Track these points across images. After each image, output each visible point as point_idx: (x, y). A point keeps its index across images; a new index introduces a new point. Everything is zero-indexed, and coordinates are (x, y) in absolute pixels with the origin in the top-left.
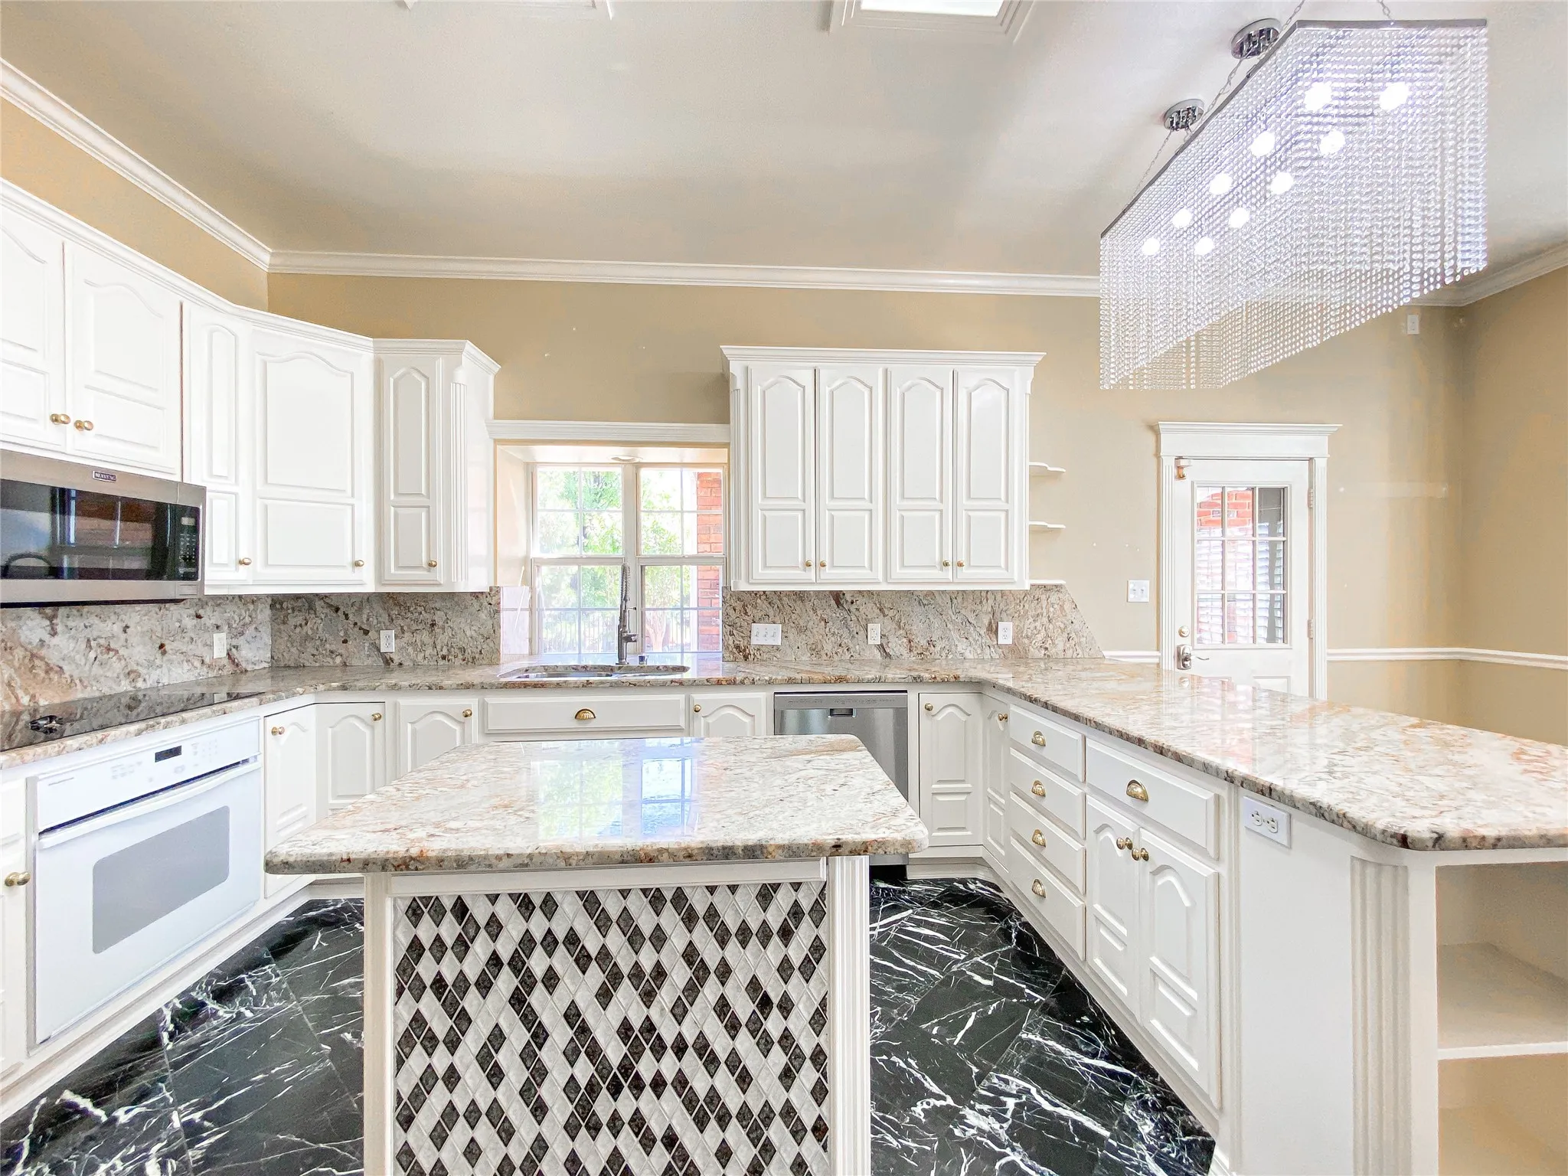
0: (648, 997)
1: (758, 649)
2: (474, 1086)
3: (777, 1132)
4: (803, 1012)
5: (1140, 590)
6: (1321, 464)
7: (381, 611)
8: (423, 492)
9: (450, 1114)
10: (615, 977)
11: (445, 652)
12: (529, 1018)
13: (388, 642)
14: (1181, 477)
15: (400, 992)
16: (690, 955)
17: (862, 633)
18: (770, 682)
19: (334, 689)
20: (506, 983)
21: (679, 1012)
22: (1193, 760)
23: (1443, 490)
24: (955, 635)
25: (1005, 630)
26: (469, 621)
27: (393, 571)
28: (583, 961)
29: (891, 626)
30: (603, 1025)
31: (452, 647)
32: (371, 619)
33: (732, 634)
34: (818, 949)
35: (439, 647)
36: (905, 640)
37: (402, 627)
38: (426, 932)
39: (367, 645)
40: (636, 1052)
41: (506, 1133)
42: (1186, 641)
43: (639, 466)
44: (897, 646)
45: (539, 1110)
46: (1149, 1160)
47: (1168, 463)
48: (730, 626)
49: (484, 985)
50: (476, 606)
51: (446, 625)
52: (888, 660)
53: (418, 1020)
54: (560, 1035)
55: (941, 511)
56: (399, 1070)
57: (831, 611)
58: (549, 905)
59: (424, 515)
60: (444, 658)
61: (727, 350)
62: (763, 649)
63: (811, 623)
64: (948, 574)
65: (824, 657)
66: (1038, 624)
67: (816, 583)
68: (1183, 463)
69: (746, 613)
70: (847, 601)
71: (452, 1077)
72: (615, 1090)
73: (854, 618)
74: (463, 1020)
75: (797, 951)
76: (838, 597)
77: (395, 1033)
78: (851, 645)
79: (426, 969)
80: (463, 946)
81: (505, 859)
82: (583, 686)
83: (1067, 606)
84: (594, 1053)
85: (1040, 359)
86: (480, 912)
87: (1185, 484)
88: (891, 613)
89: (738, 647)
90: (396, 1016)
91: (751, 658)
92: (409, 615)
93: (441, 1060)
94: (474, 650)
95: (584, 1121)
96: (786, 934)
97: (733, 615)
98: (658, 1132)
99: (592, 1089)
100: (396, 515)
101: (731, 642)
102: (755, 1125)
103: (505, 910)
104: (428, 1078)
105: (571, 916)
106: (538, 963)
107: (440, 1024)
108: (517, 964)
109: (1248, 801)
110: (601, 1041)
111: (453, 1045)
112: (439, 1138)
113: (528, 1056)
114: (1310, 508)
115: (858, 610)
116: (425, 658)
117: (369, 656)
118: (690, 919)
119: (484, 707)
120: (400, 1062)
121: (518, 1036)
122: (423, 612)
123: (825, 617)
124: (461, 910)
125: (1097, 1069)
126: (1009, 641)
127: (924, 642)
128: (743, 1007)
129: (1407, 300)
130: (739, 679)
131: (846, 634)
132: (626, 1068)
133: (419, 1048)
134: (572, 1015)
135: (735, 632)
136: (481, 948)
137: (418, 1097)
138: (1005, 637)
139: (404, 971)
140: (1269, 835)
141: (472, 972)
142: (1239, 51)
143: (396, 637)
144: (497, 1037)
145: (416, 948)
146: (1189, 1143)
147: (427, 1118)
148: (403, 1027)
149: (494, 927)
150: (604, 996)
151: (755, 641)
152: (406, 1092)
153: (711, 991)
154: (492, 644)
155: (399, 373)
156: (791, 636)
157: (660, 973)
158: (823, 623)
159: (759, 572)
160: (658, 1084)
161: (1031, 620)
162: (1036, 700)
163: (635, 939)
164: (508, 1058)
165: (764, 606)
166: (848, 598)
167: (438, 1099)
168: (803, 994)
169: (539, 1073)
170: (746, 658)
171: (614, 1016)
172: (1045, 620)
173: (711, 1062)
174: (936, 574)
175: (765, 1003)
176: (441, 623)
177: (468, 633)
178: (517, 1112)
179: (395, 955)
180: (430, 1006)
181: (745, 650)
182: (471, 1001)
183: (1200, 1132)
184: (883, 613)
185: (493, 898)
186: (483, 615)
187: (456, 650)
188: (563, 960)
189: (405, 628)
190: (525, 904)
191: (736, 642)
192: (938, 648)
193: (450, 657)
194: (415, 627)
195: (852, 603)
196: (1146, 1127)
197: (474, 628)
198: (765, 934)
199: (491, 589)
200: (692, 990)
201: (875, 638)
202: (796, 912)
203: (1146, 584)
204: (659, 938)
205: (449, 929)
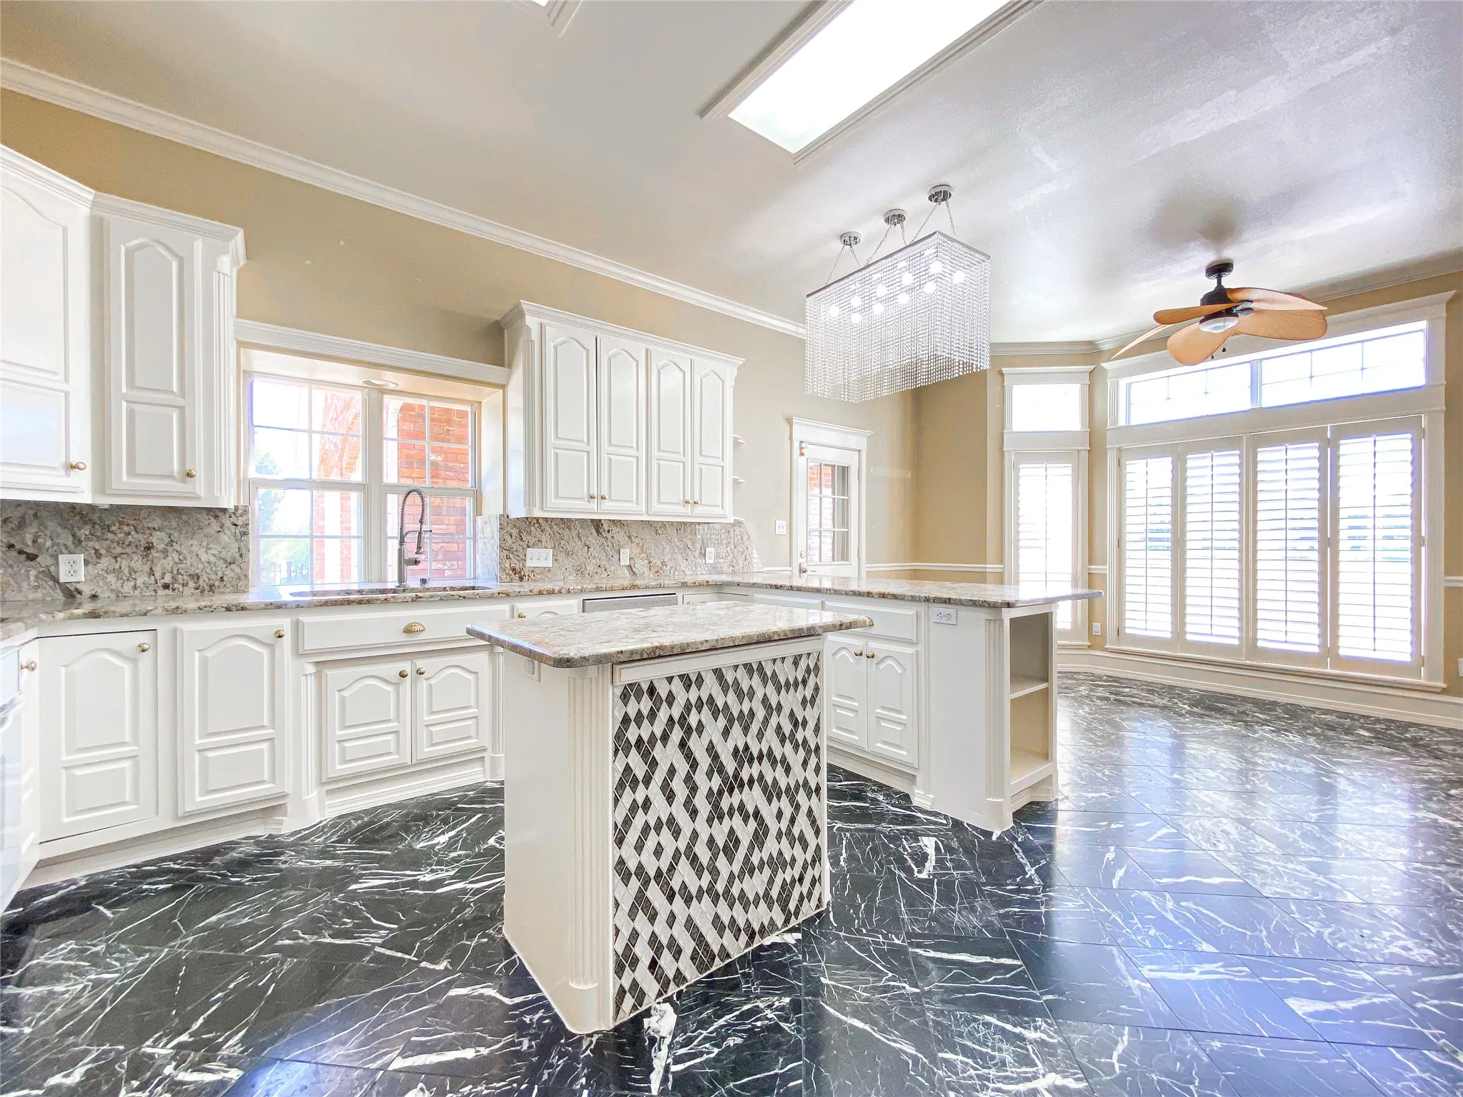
0: (746, 730)
1: (533, 571)
2: (660, 808)
3: (801, 797)
4: (811, 725)
5: (781, 527)
6: (864, 454)
7: (59, 530)
8: (175, 389)
9: (646, 829)
10: (731, 721)
11: (168, 579)
12: (689, 756)
13: (73, 569)
14: (802, 454)
15: (616, 752)
16: (765, 700)
17: (616, 556)
18: (582, 591)
19: (78, 617)
20: (677, 734)
21: (760, 735)
22: (905, 596)
23: (909, 475)
24: (680, 557)
25: (710, 553)
26: (204, 544)
27: (125, 478)
28: (715, 713)
29: (636, 551)
30: (725, 751)
31: (179, 573)
32: (39, 540)
33: (508, 557)
34: (817, 689)
35: (158, 575)
36: (646, 561)
37: (97, 551)
38: (632, 709)
39: (33, 573)
40: (741, 765)
41: (676, 833)
42: (804, 560)
43: (383, 391)
44: (641, 566)
45: (694, 813)
46: (890, 807)
47: (796, 444)
48: (506, 550)
49: (665, 738)
50: (215, 526)
51: (170, 549)
52: (634, 577)
53: (628, 769)
54: (704, 762)
55: (684, 463)
56: (615, 807)
57: (593, 539)
58: (700, 680)
59: (175, 416)
60: (166, 587)
61: (525, 305)
62: (537, 570)
63: (576, 548)
64: (688, 509)
65: (587, 575)
66: (729, 549)
67: (597, 513)
68: (804, 445)
69: (521, 539)
70: (604, 530)
71: (647, 804)
72: (731, 791)
73: (610, 544)
74: (653, 764)
75: (808, 693)
76: (597, 524)
77: (613, 783)
78: (608, 566)
79: (632, 735)
80: (653, 715)
81: (705, 643)
82: (412, 601)
83: (745, 537)
84: (721, 770)
85: (741, 363)
86: (663, 691)
87: (803, 459)
88: (636, 541)
89: (514, 570)
90: (614, 770)
91: (526, 579)
92: (110, 536)
93: (640, 797)
94: (213, 577)
95: (717, 814)
96: (804, 682)
97: (510, 541)
98: (751, 811)
99: (720, 792)
100: (131, 414)
101: (507, 565)
102: (791, 793)
103: (677, 687)
104: (634, 808)
105: (711, 686)
106: (693, 720)
107: (640, 770)
108: (683, 719)
109: (937, 609)
110: (725, 763)
111: (647, 781)
112: (639, 847)
113: (689, 780)
114: (859, 480)
115: (612, 537)
116: (135, 587)
117: (36, 588)
118: (764, 681)
119: (297, 626)
120: (616, 801)
121: (683, 768)
122: (133, 533)
123: (588, 543)
124: (652, 690)
125: (846, 785)
126: (712, 561)
127: (659, 563)
128: (787, 728)
129: (957, 375)
130: (557, 589)
131: (603, 557)
132: (736, 776)
133: (628, 788)
134: (711, 749)
135: (511, 556)
136: (663, 715)
137: (627, 822)
138: (710, 558)
139: (619, 737)
140: (947, 622)
141: (658, 730)
142: (887, 220)
143: (86, 563)
144: (672, 771)
145: (626, 720)
146: (900, 797)
147: (632, 836)
148: (618, 776)
149: (671, 699)
150: (726, 733)
151: (529, 564)
152: (620, 821)
153: (774, 721)
154: (238, 570)
155: (136, 242)
156: (560, 559)
157: (752, 713)
158: (586, 548)
159: (552, 501)
160: (751, 781)
161: (725, 546)
162: (781, 586)
163: (740, 695)
164: (678, 785)
165: (537, 533)
166: (606, 527)
167: (639, 820)
168: (810, 714)
169: (694, 789)
170: (521, 579)
171: (730, 746)
172: (732, 547)
173: (774, 763)
174: (679, 509)
175: (796, 724)
176: (162, 546)
177: (204, 558)
178: (683, 818)
179: (613, 729)
180: (635, 760)
181: (520, 572)
182: (658, 752)
183: (900, 792)
184: (631, 540)
185: (670, 679)
186: (225, 538)
187: (185, 577)
188: (706, 715)
189: (103, 551)
190: (686, 681)
191: (513, 565)
192: (668, 568)
193: (176, 586)
194: (118, 550)
195: (609, 531)
196: (881, 798)
197: (212, 552)
198: (796, 684)
199: (236, 508)
200: (766, 721)
201: (625, 561)
202: (808, 671)
203: (785, 523)
204: (751, 693)
205: (646, 705)
